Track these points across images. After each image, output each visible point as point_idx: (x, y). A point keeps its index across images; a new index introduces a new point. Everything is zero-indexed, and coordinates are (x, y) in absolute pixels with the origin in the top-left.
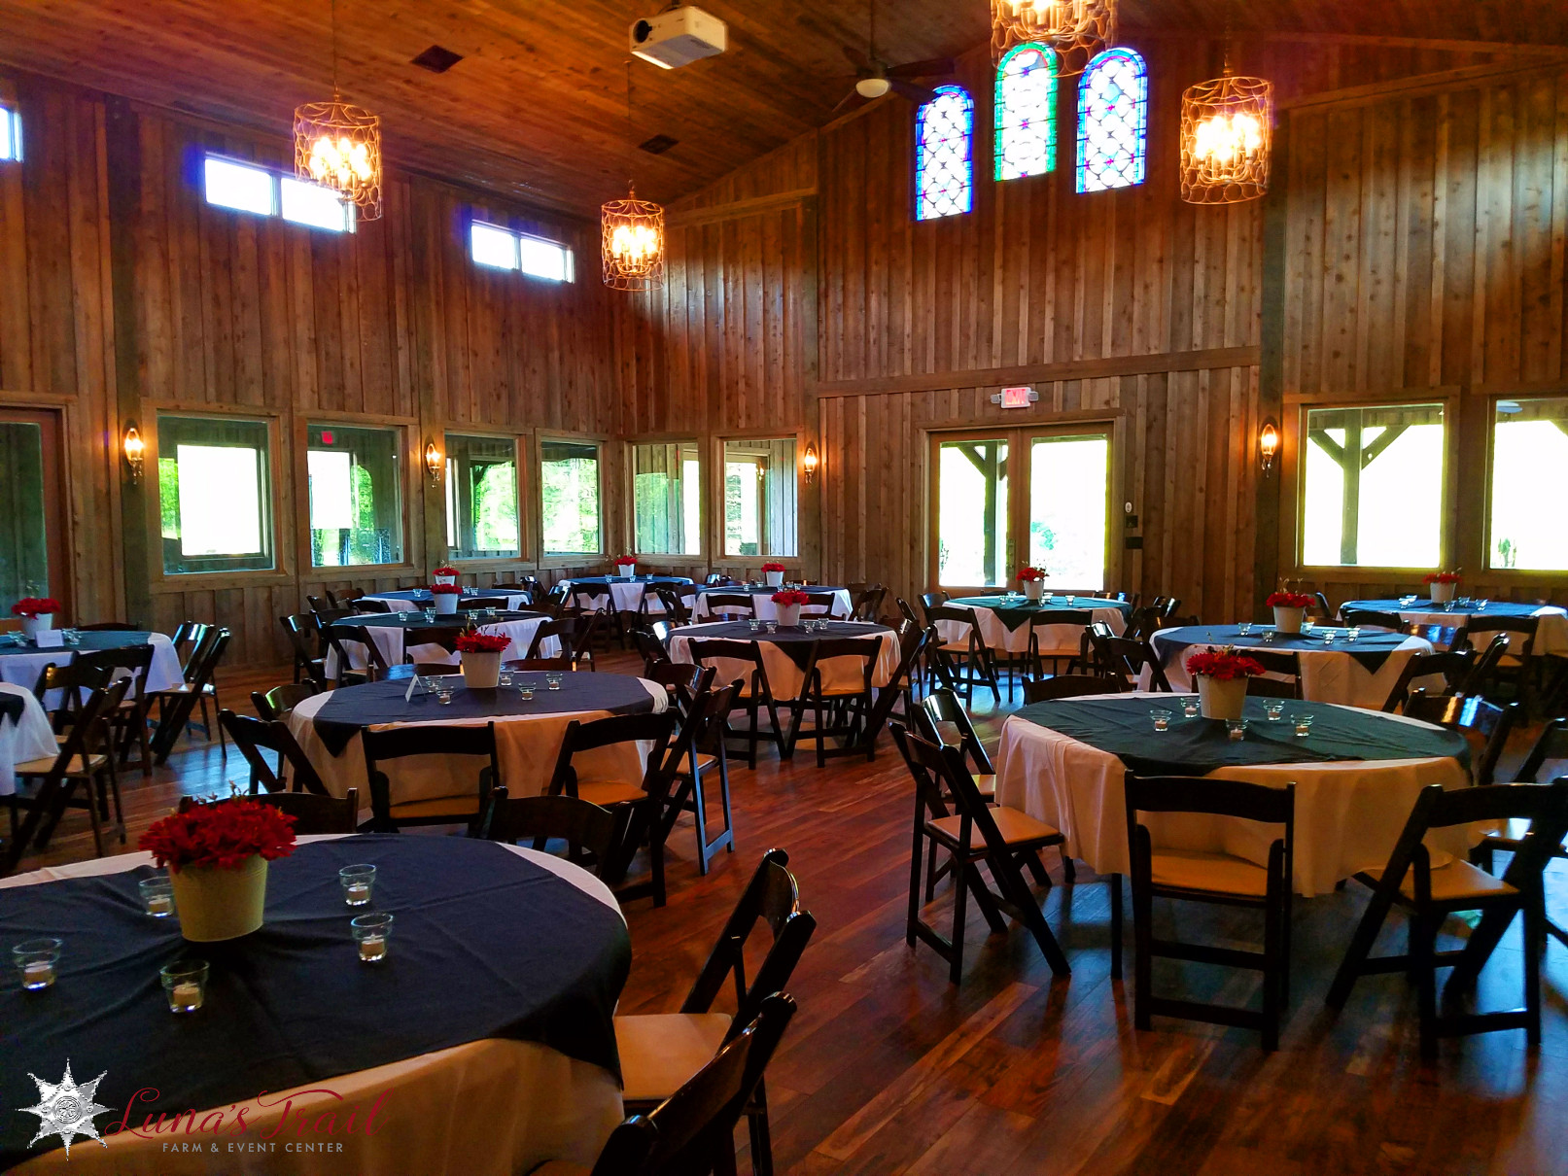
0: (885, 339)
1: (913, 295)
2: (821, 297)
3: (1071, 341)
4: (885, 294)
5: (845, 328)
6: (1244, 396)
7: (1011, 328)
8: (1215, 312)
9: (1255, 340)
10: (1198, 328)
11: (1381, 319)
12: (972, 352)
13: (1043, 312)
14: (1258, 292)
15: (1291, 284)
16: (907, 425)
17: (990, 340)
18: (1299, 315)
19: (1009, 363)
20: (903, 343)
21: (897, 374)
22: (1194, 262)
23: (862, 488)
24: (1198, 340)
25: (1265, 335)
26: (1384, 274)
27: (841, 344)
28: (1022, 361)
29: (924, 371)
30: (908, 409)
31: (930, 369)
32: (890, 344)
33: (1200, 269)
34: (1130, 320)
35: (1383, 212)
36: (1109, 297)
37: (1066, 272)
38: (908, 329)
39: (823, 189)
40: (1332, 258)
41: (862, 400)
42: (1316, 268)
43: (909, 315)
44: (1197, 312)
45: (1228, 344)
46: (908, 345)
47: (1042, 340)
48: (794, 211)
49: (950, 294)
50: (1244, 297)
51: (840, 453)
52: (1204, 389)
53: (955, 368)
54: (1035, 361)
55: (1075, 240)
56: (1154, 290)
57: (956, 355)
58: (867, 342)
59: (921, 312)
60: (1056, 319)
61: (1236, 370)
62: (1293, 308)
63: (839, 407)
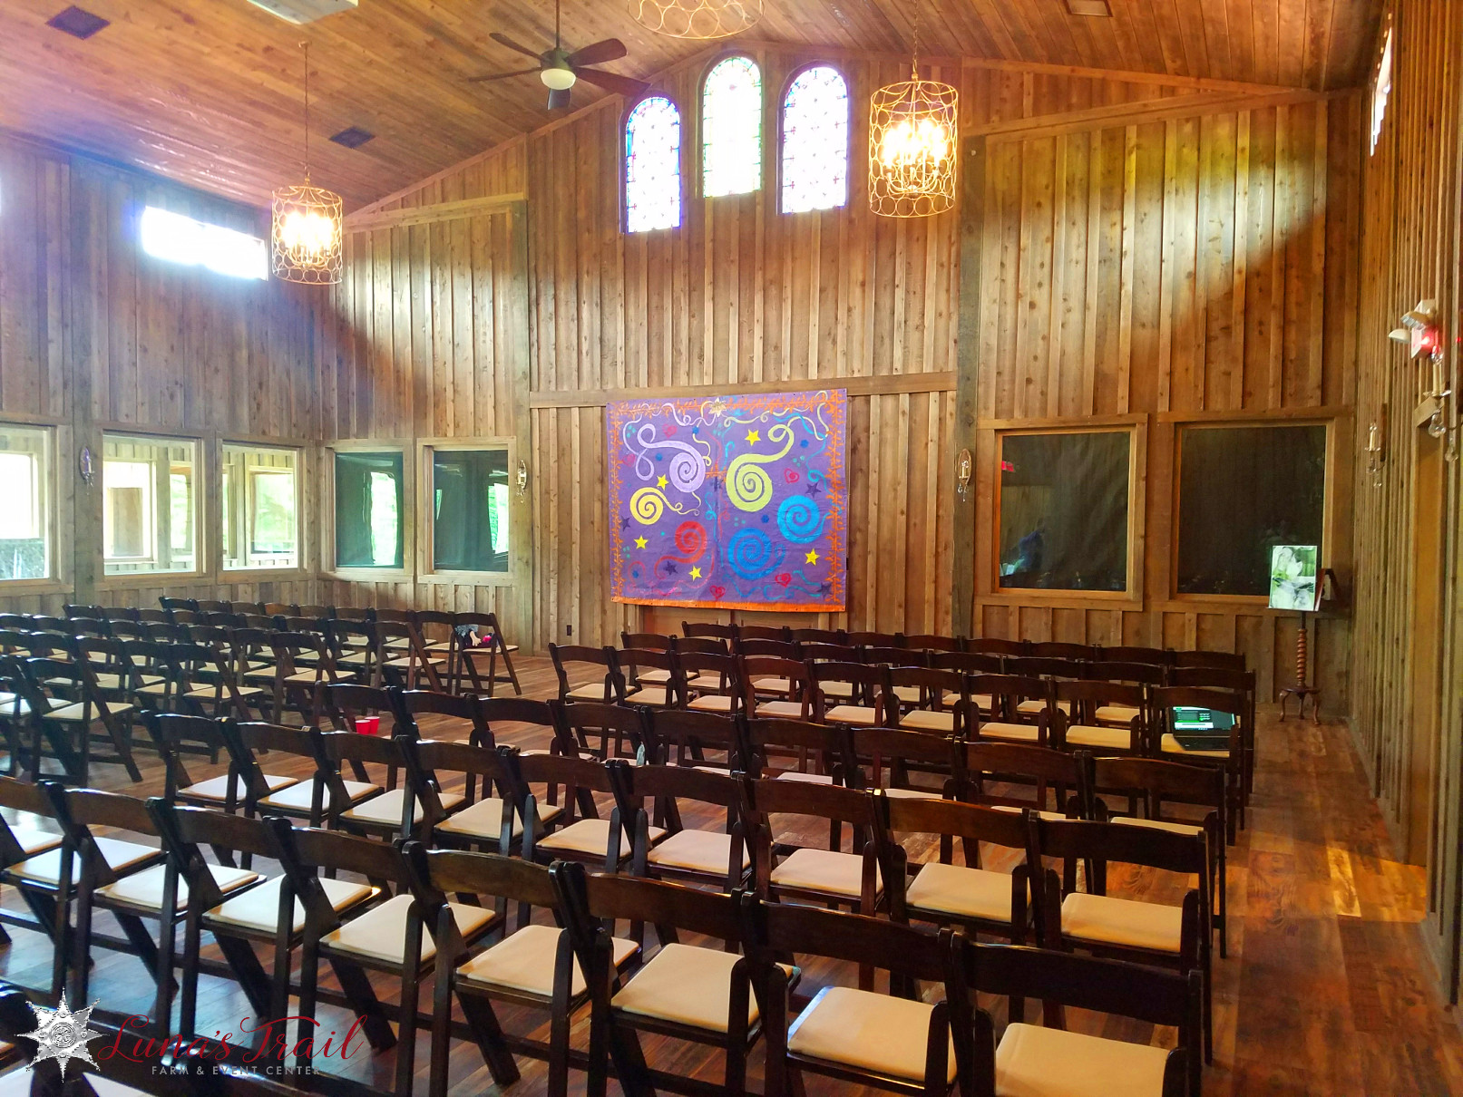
1: (625, 307)
2: (533, 305)
3: (779, 362)
4: (597, 305)
6: (941, 420)
7: (720, 344)
8: (915, 336)
9: (952, 366)
10: (898, 353)
11: (1072, 347)
13: (751, 331)
14: (955, 318)
15: (987, 311)
17: (701, 356)
18: (994, 342)
19: (719, 380)
20: (615, 355)
21: (609, 386)
22: (894, 286)
23: (576, 502)
24: (898, 364)
25: (962, 361)
26: (1075, 303)
28: (733, 379)
29: (637, 386)
31: (643, 383)
33: (900, 293)
34: (834, 342)
35: (1074, 241)
36: (814, 318)
37: (773, 291)
38: (620, 342)
39: (532, 194)
40: (1025, 286)
41: (575, 411)
42: (1010, 296)
43: (621, 327)
44: (898, 337)
45: (928, 369)
46: (620, 357)
47: (751, 358)
48: (504, 215)
49: (661, 308)
50: (942, 322)
51: (552, 467)
52: (904, 413)
53: (668, 383)
54: (744, 380)
55: (781, 260)
56: (857, 313)
57: (668, 370)
59: (633, 326)
61: (934, 396)
62: (988, 335)
63: (551, 419)
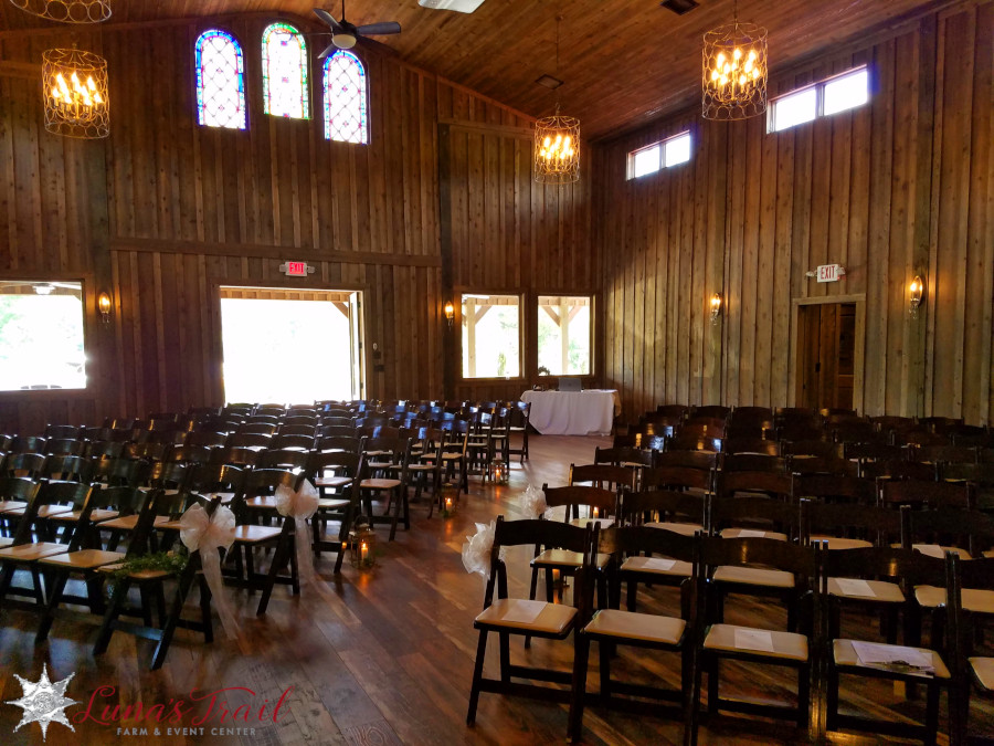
0: (177, 210)
1: (202, 179)
2: (109, 165)
3: (332, 237)
4: (174, 174)
5: (135, 194)
6: (434, 283)
7: (287, 219)
8: (416, 233)
9: (438, 253)
10: (408, 241)
11: (495, 251)
12: (257, 232)
13: (310, 213)
14: (438, 226)
16: (203, 280)
17: (271, 225)
18: (459, 242)
19: (287, 244)
20: (195, 215)
21: (190, 239)
22: (404, 201)
23: (161, 328)
24: (407, 248)
25: (443, 251)
26: (496, 228)
27: (132, 207)
28: (298, 243)
29: (216, 239)
30: (202, 268)
31: (222, 238)
32: (183, 215)
34: (368, 229)
35: (494, 194)
36: (354, 213)
37: (325, 189)
38: (199, 204)
41: (157, 256)
45: (425, 253)
46: (199, 217)
47: (311, 232)
49: (234, 185)
50: (431, 226)
51: (136, 299)
53: (244, 240)
54: (307, 245)
55: (329, 170)
56: (381, 213)
57: (244, 231)
58: (159, 209)
59: (210, 195)
60: (320, 219)
61: (430, 270)
62: (456, 238)
63: (132, 261)
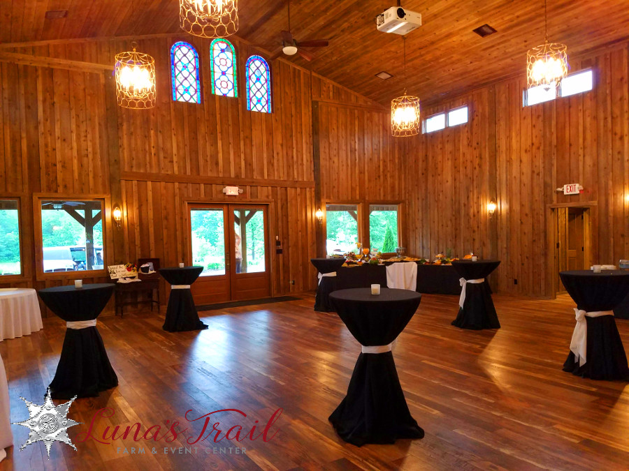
0: (161, 154)
1: (176, 135)
3: (252, 170)
5: (136, 144)
6: (311, 198)
7: (227, 161)
8: (300, 167)
10: (295, 172)
11: (345, 177)
12: (209, 168)
13: (240, 156)
14: (312, 163)
15: (322, 162)
16: (177, 199)
17: (217, 164)
19: (227, 175)
20: (172, 158)
21: (169, 173)
22: (293, 148)
24: (296, 177)
25: (315, 178)
27: (134, 152)
28: (233, 175)
29: (185, 173)
30: (177, 191)
31: (188, 172)
32: (165, 158)
33: (295, 150)
35: (343, 143)
37: (248, 141)
38: (175, 151)
42: (328, 158)
43: (175, 145)
44: (295, 167)
45: (305, 180)
46: (175, 159)
47: (240, 168)
50: (309, 163)
51: (136, 212)
52: (298, 194)
53: (202, 173)
54: (238, 176)
55: (251, 129)
58: (150, 154)
59: (181, 145)
60: (245, 160)
61: (308, 189)
63: (134, 186)
